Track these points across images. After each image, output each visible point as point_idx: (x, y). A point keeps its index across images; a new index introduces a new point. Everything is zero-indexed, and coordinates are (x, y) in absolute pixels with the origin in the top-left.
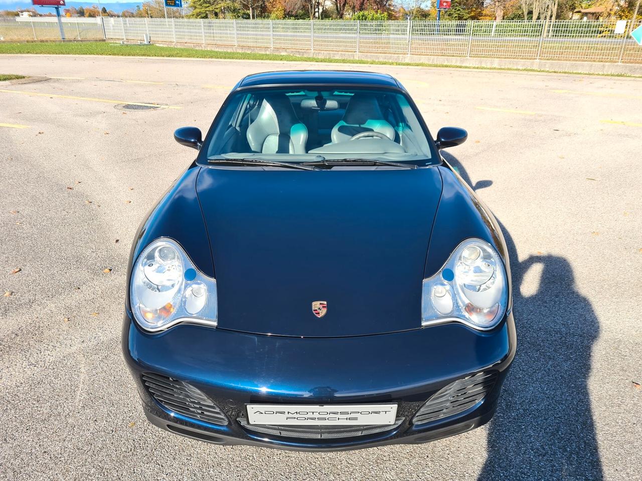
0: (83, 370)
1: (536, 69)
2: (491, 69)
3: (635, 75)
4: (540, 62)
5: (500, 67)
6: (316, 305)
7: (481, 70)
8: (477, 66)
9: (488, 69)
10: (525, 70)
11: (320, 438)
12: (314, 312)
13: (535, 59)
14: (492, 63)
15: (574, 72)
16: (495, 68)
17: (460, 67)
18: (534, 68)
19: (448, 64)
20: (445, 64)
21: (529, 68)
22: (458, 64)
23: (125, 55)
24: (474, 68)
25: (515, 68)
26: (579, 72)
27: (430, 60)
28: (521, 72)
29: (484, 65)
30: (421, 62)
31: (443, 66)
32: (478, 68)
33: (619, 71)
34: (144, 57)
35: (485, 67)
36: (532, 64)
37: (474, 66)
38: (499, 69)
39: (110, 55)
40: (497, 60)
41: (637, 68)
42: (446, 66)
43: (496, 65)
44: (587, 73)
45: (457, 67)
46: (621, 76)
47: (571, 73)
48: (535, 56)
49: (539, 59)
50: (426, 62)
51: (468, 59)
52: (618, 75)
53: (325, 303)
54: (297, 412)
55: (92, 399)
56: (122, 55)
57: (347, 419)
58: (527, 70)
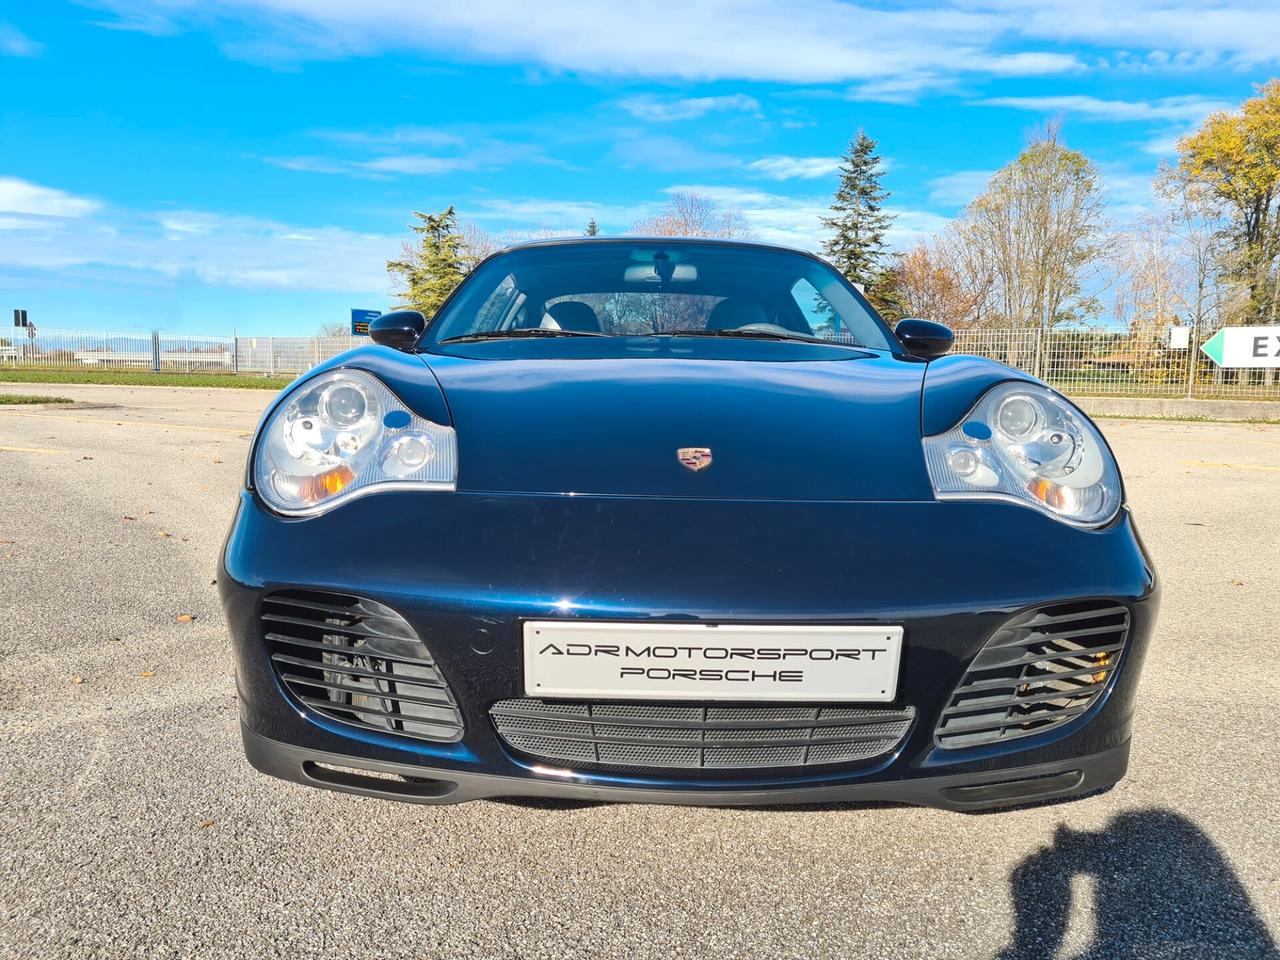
0: (100, 744)
3: (1223, 419)
6: (686, 454)
11: (698, 766)
12: (684, 462)
15: (1107, 414)
23: (270, 388)
26: (1117, 414)
33: (1191, 411)
39: (242, 387)
41: (1226, 407)
44: (1132, 415)
46: (1196, 419)
47: (1101, 417)
52: (1191, 419)
53: (707, 451)
54: (648, 649)
55: (112, 785)
56: (265, 388)
57: (774, 676)
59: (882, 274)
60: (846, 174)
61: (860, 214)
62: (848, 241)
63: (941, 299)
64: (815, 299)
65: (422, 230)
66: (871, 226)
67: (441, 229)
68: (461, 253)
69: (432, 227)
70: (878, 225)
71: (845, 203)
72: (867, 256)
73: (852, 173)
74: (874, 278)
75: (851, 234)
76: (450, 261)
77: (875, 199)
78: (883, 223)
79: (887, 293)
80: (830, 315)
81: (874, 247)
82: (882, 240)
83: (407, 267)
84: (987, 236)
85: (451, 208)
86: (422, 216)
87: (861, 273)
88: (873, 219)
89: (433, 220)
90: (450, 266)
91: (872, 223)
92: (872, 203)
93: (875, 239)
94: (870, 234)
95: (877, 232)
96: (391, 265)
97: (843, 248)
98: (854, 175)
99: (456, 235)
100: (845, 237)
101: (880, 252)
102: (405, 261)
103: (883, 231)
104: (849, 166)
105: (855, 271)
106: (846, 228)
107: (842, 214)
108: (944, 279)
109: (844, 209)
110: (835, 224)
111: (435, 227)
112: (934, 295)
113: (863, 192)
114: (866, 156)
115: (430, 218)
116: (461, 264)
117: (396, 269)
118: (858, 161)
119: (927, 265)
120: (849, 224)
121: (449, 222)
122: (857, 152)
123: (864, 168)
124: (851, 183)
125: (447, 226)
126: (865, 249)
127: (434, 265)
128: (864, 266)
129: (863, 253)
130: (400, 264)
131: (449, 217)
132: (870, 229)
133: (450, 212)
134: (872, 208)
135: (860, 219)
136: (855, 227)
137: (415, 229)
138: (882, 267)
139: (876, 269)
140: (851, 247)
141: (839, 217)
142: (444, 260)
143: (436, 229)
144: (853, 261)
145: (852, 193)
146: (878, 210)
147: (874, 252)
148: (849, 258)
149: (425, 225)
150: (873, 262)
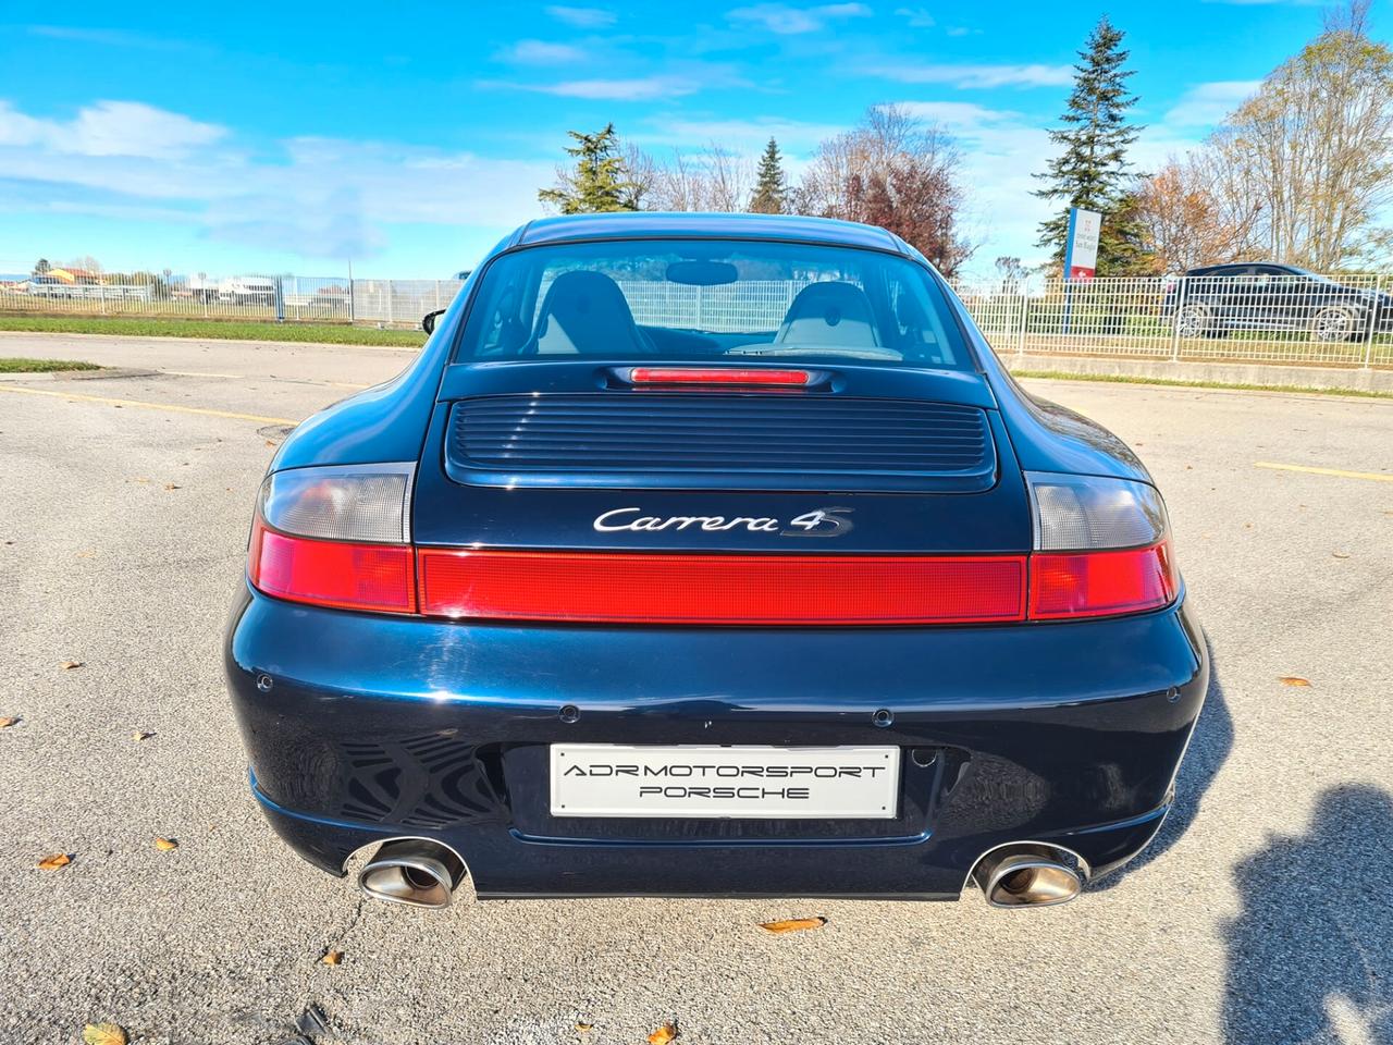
1: (1364, 390)
2: (1237, 387)
4: (1374, 374)
5: (1261, 385)
7: (1213, 390)
8: (1197, 381)
9: (1231, 387)
10: (1331, 392)
13: (1359, 366)
14: (1239, 375)
16: (1248, 387)
17: (1156, 382)
18: (1357, 389)
19: (1123, 375)
20: (1114, 375)
21: (1342, 388)
22: (1149, 376)
24: (1192, 385)
25: (1306, 386)
27: (1075, 365)
28: (1323, 397)
29: (1217, 379)
30: (1053, 369)
31: (1109, 380)
32: (1202, 385)
34: (410, 349)
35: (1222, 383)
36: (1353, 378)
37: (1191, 381)
38: (1262, 388)
40: (1253, 368)
42: (1117, 380)
43: (1250, 380)
45: (1147, 382)
48: (1357, 360)
49: (1369, 366)
50: (1066, 371)
51: (1173, 364)
58: (1339, 393)
59: (1121, 200)
60: (1082, 75)
61: (1097, 126)
62: (1081, 158)
63: (1193, 230)
64: (1038, 231)
65: (578, 152)
66: (1112, 140)
67: (598, 151)
68: (621, 178)
69: (589, 149)
70: (1120, 138)
71: (1080, 111)
72: (1104, 178)
73: (1090, 73)
74: (1111, 204)
75: (1086, 151)
76: (608, 188)
77: (1118, 106)
78: (1126, 136)
79: (1125, 224)
80: (1057, 249)
81: (1113, 166)
82: (1124, 157)
83: (561, 195)
84: (1255, 151)
85: (610, 126)
86: (578, 136)
87: (1095, 199)
88: (1114, 131)
89: (589, 141)
90: (607, 194)
91: (1112, 136)
92: (1115, 111)
93: (1116, 156)
94: (1109, 150)
95: (1117, 147)
96: (543, 193)
97: (1074, 168)
98: (1093, 76)
99: (617, 157)
100: (1078, 154)
101: (1121, 172)
102: (558, 188)
103: (1126, 146)
104: (1087, 65)
105: (1088, 195)
106: (1078, 142)
107: (1076, 126)
108: (1197, 205)
109: (1078, 120)
110: (1065, 138)
111: (591, 147)
112: (1185, 225)
113: (1104, 97)
114: (1109, 52)
115: (586, 139)
116: (620, 192)
117: (548, 198)
118: (1098, 57)
119: (1177, 188)
120: (1084, 138)
121: (607, 143)
122: (1098, 46)
123: (1106, 66)
124: (1088, 86)
125: (605, 147)
126: (1102, 169)
127: (589, 195)
128: (1100, 191)
129: (1099, 174)
130: (552, 192)
131: (608, 136)
132: (1110, 144)
133: (609, 131)
134: (1113, 118)
135: (1098, 132)
136: (1091, 141)
137: (570, 151)
138: (1122, 191)
139: (1113, 194)
140: (1084, 166)
141: (1072, 130)
142: (601, 187)
143: (593, 151)
144: (1085, 184)
145: (1089, 98)
146: (1121, 119)
147: (1113, 173)
148: (1081, 180)
149: (580, 147)
150: (1111, 185)
